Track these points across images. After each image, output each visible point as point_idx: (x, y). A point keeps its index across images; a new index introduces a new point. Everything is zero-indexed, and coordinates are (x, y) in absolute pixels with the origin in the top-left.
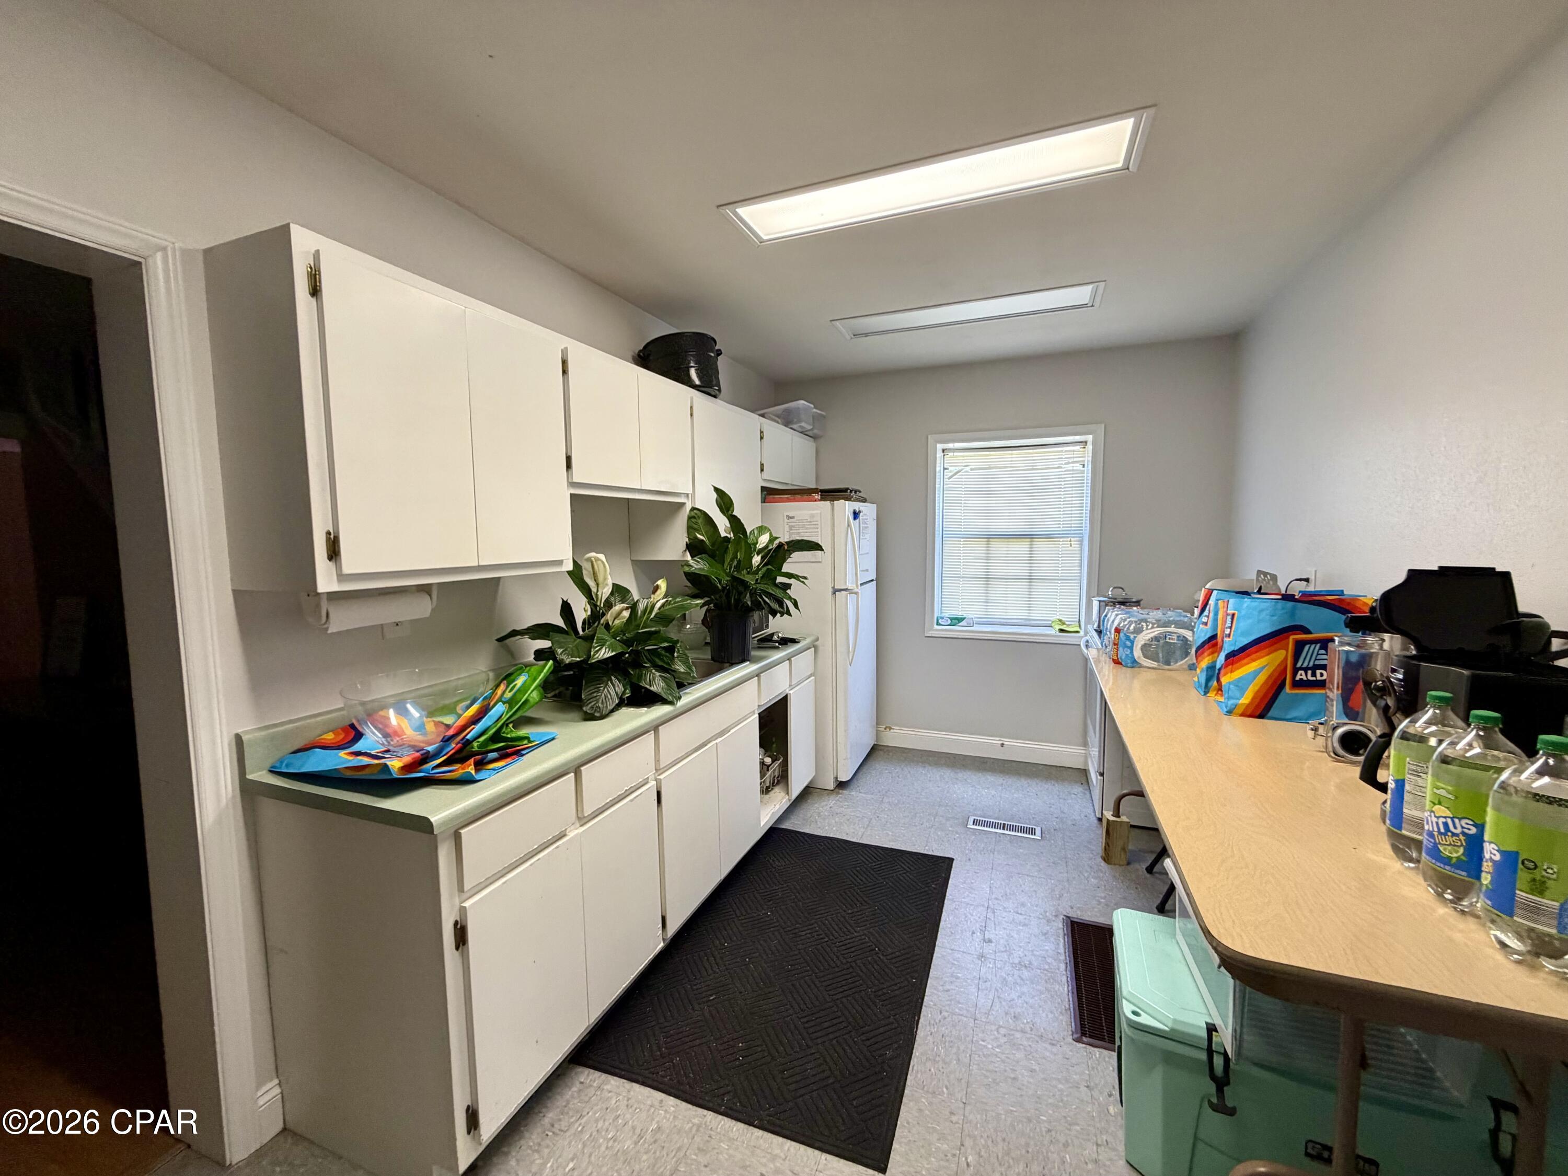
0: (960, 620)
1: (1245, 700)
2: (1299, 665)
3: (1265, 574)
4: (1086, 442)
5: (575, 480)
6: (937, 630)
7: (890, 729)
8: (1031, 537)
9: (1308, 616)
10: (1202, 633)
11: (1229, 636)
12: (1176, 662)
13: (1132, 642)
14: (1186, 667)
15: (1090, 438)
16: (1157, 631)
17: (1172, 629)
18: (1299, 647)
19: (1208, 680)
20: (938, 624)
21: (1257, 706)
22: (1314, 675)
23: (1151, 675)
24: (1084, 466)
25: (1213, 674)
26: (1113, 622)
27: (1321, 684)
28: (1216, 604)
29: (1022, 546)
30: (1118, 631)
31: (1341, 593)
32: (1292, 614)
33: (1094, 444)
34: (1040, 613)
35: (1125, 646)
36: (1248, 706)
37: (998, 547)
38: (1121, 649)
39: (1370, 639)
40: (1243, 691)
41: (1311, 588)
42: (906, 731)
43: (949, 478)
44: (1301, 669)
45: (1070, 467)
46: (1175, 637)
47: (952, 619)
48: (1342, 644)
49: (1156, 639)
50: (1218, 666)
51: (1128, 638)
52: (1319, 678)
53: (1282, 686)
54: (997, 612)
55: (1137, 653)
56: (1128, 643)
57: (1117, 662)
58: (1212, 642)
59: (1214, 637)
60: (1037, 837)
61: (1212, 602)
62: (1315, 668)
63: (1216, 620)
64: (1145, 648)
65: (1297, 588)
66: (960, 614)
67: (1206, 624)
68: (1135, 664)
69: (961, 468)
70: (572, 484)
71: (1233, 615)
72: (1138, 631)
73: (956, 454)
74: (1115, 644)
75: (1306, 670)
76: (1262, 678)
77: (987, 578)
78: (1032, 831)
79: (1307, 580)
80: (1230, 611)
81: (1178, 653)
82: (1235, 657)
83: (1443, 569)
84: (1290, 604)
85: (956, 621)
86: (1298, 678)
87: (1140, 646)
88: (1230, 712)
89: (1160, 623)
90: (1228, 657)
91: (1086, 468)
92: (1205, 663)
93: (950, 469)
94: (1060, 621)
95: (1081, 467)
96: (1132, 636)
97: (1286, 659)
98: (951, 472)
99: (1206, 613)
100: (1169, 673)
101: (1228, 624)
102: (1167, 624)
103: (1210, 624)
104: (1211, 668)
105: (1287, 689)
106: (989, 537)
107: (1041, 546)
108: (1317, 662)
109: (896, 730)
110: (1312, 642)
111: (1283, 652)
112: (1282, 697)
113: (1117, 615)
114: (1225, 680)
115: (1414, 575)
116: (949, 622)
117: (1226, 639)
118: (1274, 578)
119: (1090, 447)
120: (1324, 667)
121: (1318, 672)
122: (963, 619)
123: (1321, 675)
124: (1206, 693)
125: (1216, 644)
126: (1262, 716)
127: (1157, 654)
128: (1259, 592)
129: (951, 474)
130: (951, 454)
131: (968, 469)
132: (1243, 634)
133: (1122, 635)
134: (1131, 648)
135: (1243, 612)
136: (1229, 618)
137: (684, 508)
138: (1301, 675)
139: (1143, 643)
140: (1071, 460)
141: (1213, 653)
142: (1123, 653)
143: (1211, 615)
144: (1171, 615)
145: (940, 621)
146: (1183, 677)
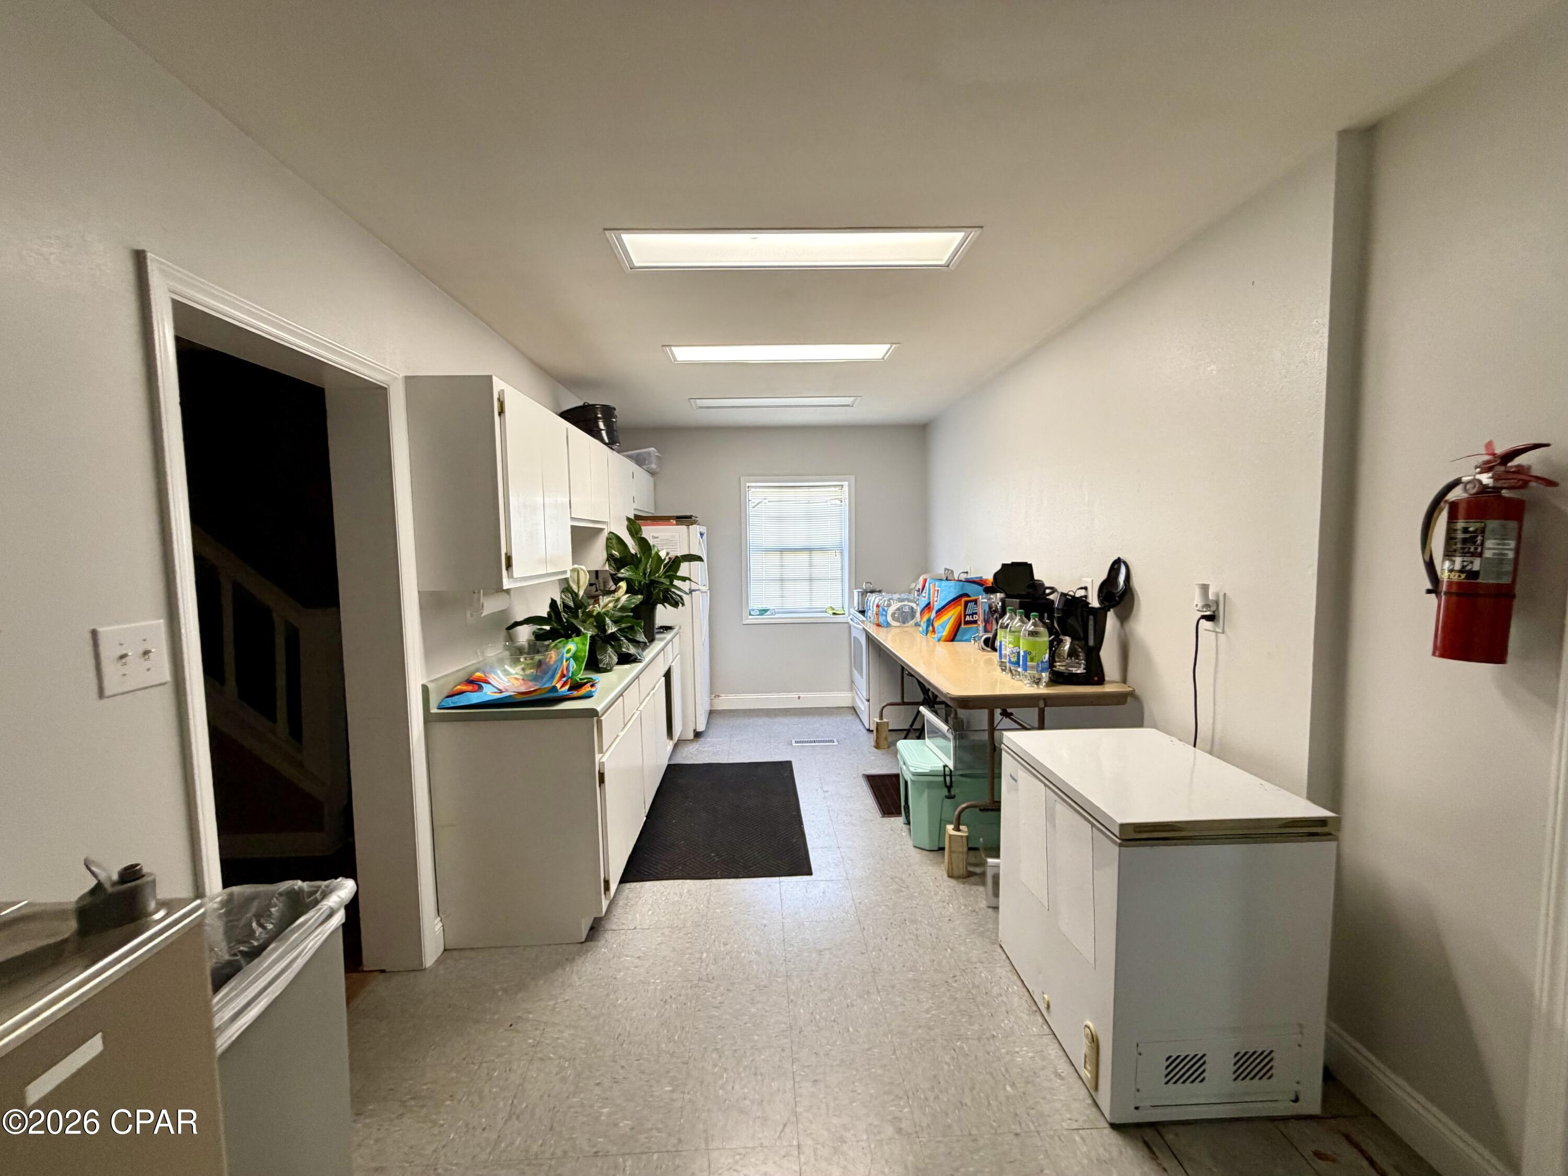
0: (766, 611)
1: (945, 633)
2: (966, 613)
3: (948, 570)
4: (842, 486)
5: (573, 516)
6: (750, 620)
7: (719, 696)
8: (810, 550)
9: (971, 589)
10: (923, 602)
11: (937, 601)
12: (908, 622)
13: (886, 612)
14: (913, 624)
15: (845, 484)
16: (899, 604)
17: (906, 603)
18: (966, 603)
19: (928, 627)
20: (750, 614)
21: (950, 636)
22: (973, 618)
23: (898, 630)
24: (841, 502)
25: (930, 623)
26: (874, 602)
27: (975, 622)
28: (929, 586)
29: (805, 556)
30: (878, 606)
31: (981, 577)
32: (963, 588)
33: (849, 486)
34: (819, 603)
35: (883, 615)
36: (947, 635)
37: (789, 558)
38: (880, 617)
39: (992, 596)
40: (944, 628)
41: (969, 577)
42: (731, 697)
43: (753, 508)
44: (968, 615)
45: (833, 502)
46: (907, 607)
47: (760, 611)
48: (982, 599)
49: (898, 609)
50: (932, 618)
51: (884, 610)
52: (975, 619)
53: (960, 624)
54: (790, 604)
55: (889, 618)
56: (884, 613)
57: (878, 625)
58: (928, 606)
59: (929, 604)
60: (836, 743)
61: (927, 585)
62: (973, 614)
63: (929, 594)
64: (893, 615)
65: (963, 577)
66: (764, 607)
67: (925, 597)
68: (888, 625)
69: (761, 500)
70: (573, 519)
71: (938, 590)
72: (889, 605)
73: (757, 490)
74: (876, 614)
75: (969, 615)
76: (952, 620)
77: (782, 580)
78: (833, 741)
79: (967, 573)
80: (936, 589)
81: (909, 617)
82: (940, 612)
83: (1013, 563)
84: (962, 583)
85: (763, 612)
86: (966, 619)
87: (890, 614)
88: (939, 640)
89: (900, 600)
90: (937, 612)
91: (843, 503)
92: (925, 618)
93: (753, 501)
94: (831, 607)
95: (838, 502)
96: (886, 608)
97: (961, 611)
98: (754, 503)
99: (924, 591)
100: (905, 629)
101: (936, 595)
102: (903, 600)
103: (927, 597)
104: (929, 620)
105: (963, 626)
106: (782, 551)
107: (817, 556)
108: (974, 611)
109: (723, 697)
110: (971, 601)
111: (960, 607)
112: (960, 629)
113: (876, 598)
114: (936, 625)
115: (1004, 566)
116: (758, 612)
117: (935, 603)
118: (952, 572)
119: (846, 489)
120: (976, 613)
121: (974, 616)
122: (767, 610)
123: (976, 617)
124: (927, 634)
125: (930, 608)
126: (953, 640)
127: (899, 618)
128: (947, 579)
129: (754, 505)
130: (753, 490)
131: (766, 501)
132: (944, 600)
133: (880, 608)
134: (886, 616)
135: (943, 588)
136: (936, 592)
137: (603, 533)
138: (968, 618)
139: (892, 612)
140: (834, 497)
141: (929, 612)
142: (881, 619)
143: (927, 593)
144: (904, 596)
145: (752, 612)
146: (912, 630)
